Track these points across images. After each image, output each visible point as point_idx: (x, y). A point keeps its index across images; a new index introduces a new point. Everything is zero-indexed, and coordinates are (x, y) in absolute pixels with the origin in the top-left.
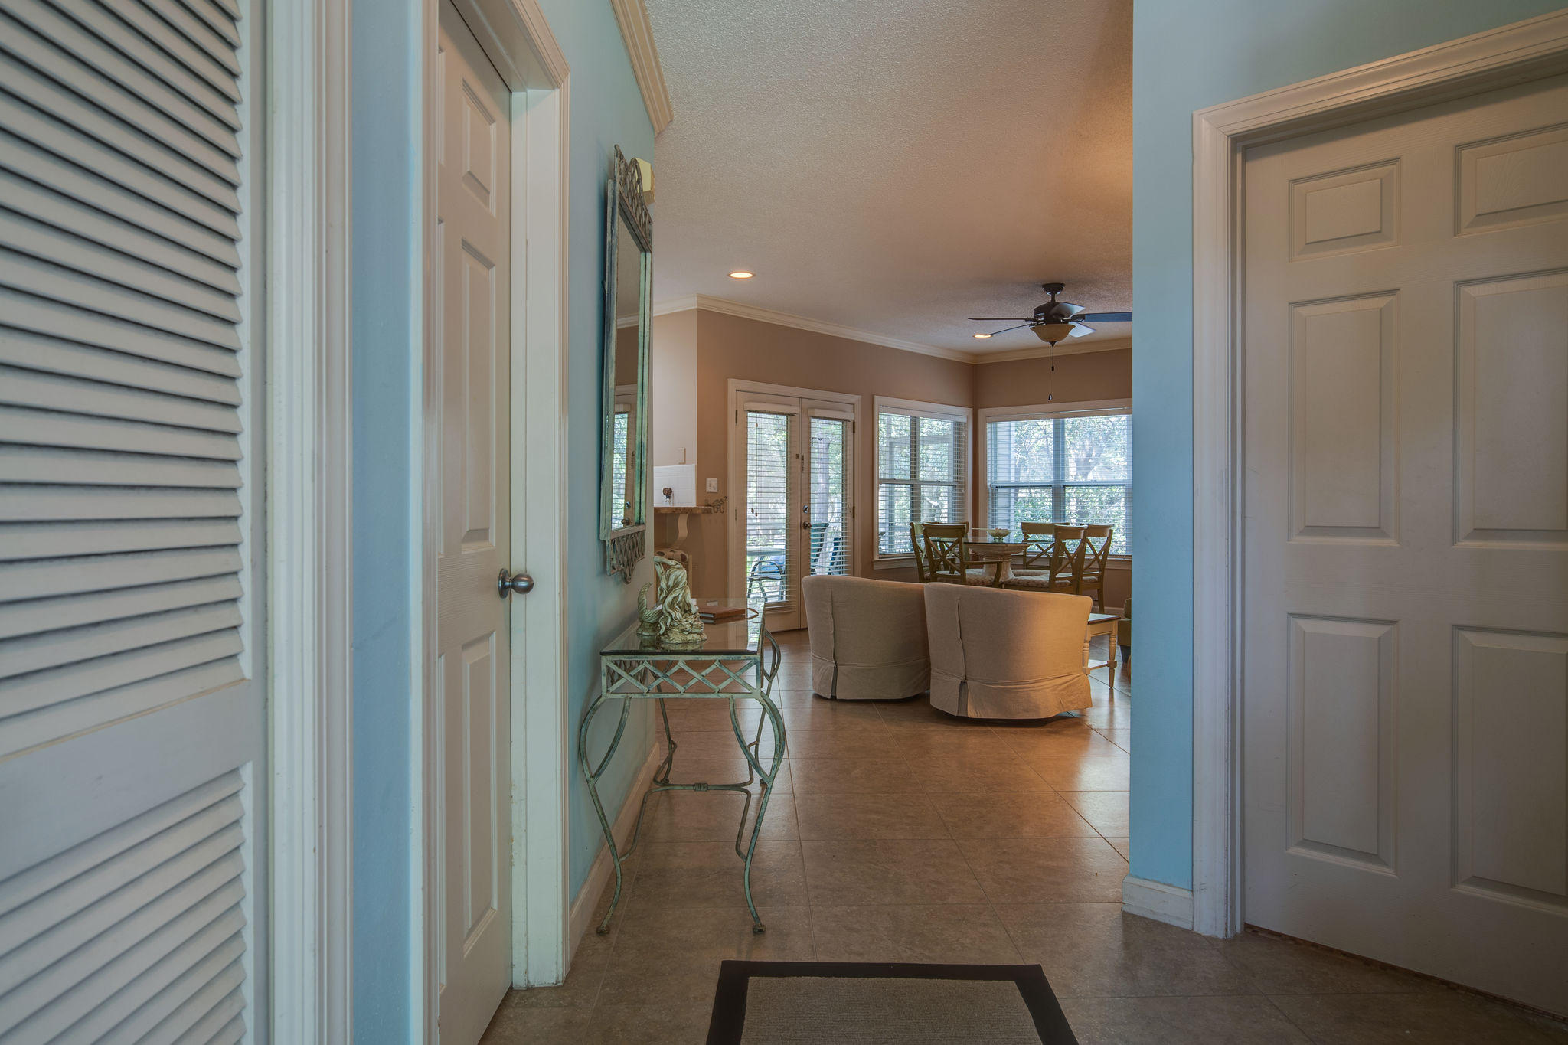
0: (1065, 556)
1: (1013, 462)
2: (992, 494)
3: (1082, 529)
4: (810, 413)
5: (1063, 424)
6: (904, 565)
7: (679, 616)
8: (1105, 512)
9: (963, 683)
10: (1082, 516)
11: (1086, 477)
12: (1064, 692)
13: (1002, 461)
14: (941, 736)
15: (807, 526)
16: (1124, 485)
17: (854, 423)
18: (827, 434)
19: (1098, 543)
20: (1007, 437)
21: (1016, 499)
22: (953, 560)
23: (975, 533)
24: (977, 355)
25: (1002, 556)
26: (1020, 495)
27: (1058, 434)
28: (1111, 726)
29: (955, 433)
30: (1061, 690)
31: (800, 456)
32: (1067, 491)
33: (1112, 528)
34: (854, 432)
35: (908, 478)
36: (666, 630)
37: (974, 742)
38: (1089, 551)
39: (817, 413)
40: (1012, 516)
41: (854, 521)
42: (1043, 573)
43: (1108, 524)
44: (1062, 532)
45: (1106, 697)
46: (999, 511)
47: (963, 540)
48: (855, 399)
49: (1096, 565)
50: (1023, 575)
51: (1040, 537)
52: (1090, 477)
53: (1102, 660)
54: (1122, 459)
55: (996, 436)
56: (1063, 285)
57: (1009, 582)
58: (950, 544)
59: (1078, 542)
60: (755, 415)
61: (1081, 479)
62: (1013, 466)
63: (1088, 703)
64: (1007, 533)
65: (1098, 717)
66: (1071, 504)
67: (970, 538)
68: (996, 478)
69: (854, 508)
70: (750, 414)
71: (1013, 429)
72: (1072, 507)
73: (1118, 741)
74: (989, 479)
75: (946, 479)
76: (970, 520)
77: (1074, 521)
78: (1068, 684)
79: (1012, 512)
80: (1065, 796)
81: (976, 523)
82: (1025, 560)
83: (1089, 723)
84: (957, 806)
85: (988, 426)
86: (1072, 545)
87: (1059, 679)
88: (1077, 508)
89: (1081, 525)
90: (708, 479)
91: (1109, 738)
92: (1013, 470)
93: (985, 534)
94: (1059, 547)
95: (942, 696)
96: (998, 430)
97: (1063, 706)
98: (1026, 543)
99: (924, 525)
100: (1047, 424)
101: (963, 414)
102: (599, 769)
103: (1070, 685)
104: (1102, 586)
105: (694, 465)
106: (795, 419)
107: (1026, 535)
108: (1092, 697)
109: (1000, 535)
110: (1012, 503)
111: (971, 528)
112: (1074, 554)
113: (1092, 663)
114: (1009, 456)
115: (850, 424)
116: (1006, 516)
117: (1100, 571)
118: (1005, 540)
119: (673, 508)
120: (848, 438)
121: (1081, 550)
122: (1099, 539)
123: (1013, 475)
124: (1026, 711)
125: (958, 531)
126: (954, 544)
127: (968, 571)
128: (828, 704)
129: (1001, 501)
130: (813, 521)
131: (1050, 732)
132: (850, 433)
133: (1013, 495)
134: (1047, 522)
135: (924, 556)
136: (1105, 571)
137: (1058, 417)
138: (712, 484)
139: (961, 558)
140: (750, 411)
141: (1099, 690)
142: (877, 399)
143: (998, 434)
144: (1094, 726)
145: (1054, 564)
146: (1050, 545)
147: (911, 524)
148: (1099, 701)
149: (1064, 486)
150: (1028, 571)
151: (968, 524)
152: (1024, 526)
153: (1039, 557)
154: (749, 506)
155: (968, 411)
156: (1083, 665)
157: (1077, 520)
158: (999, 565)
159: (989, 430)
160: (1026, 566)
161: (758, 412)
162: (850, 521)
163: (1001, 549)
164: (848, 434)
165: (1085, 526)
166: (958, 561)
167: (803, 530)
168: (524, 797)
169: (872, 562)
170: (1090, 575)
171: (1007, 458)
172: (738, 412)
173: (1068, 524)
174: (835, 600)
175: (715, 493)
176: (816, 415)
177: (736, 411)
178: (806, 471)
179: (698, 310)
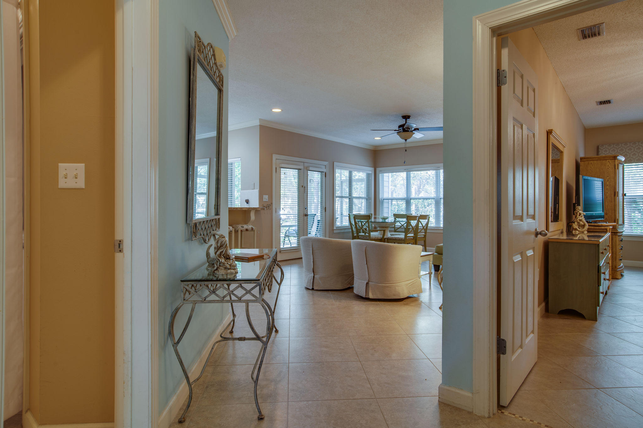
0: (411, 227)
1: (390, 189)
2: (382, 202)
3: (418, 216)
4: (308, 169)
5: (410, 174)
6: (346, 231)
7: (223, 260)
8: (426, 209)
9: (367, 284)
10: (417, 211)
11: (419, 195)
12: (410, 287)
13: (386, 189)
14: (358, 307)
15: (306, 215)
16: (434, 199)
17: (326, 173)
18: (315, 178)
19: (424, 222)
20: (388, 179)
21: (392, 204)
22: (366, 229)
23: (375, 218)
24: (376, 146)
25: (386, 227)
26: (393, 203)
27: (408, 179)
28: (430, 301)
29: (367, 178)
30: (409, 286)
31: (303, 187)
32: (411, 201)
33: (429, 216)
34: (326, 177)
35: (348, 195)
36: (217, 268)
37: (373, 309)
38: (420, 225)
39: (311, 168)
40: (390, 211)
42: (402, 234)
43: (427, 214)
44: (409, 218)
45: (428, 287)
46: (384, 209)
47: (370, 221)
48: (326, 163)
49: (423, 231)
50: (394, 235)
51: (401, 220)
52: (420, 196)
53: (426, 271)
54: (433, 188)
55: (383, 179)
56: (410, 116)
57: (388, 238)
58: (365, 222)
59: (416, 222)
60: (284, 169)
61: (417, 196)
62: (390, 191)
63: (421, 291)
64: (387, 218)
65: (424, 297)
66: (413, 206)
67: (373, 220)
68: (383, 196)
69: (325, 208)
70: (282, 169)
71: (390, 176)
72: (413, 208)
73: (433, 308)
74: (380, 196)
75: (363, 196)
76: (373, 213)
77: (414, 213)
78: (412, 283)
79: (390, 209)
80: (410, 336)
81: (375, 214)
82: (395, 229)
83: (421, 300)
84: (363, 343)
85: (380, 175)
86: (413, 223)
87: (408, 281)
88: (415, 208)
89: (417, 214)
90: (264, 196)
91: (429, 307)
92: (390, 193)
93: (379, 219)
94: (408, 223)
95: (359, 287)
96: (384, 176)
97: (410, 292)
98: (395, 222)
99: (353, 214)
100: (404, 174)
101: (370, 170)
102: (179, 340)
103: (413, 283)
104: (426, 240)
105: (258, 190)
106: (302, 171)
107: (395, 219)
108: (422, 288)
109: (385, 219)
110: (390, 206)
111: (373, 216)
112: (415, 226)
113: (422, 273)
114: (389, 187)
115: (324, 173)
116: (387, 211)
117: (425, 233)
118: (387, 221)
119: (248, 208)
120: (323, 179)
121: (417, 225)
122: (424, 220)
123: (390, 194)
124: (394, 295)
125: (368, 217)
126: (366, 222)
127: (372, 233)
128: (311, 292)
129: (385, 205)
130: (309, 213)
131: (405, 304)
132: (324, 177)
133: (390, 203)
134: (404, 213)
135: (354, 227)
136: (427, 233)
137: (408, 171)
138: (266, 198)
139: (369, 227)
140: (282, 168)
141: (425, 284)
142: (335, 163)
143: (384, 178)
144: (423, 301)
145: (406, 231)
146: (405, 223)
147: (349, 214)
148: (425, 289)
149: (410, 199)
150: (396, 233)
151: (372, 214)
152: (395, 215)
153: (400, 227)
154: (281, 207)
155: (372, 169)
156: (419, 274)
157: (415, 213)
158: (384, 231)
159: (380, 177)
160: (395, 231)
161: (285, 168)
162: (324, 213)
163: (385, 224)
164: (323, 177)
165: (419, 215)
166: (367, 229)
167: (305, 217)
168: (130, 360)
169: (333, 230)
170: (421, 235)
171: (387, 188)
172: (277, 168)
173: (412, 214)
174: (313, 247)
175: (267, 201)
176: (310, 169)
177: (276, 168)
178: (306, 192)
179: (260, 125)
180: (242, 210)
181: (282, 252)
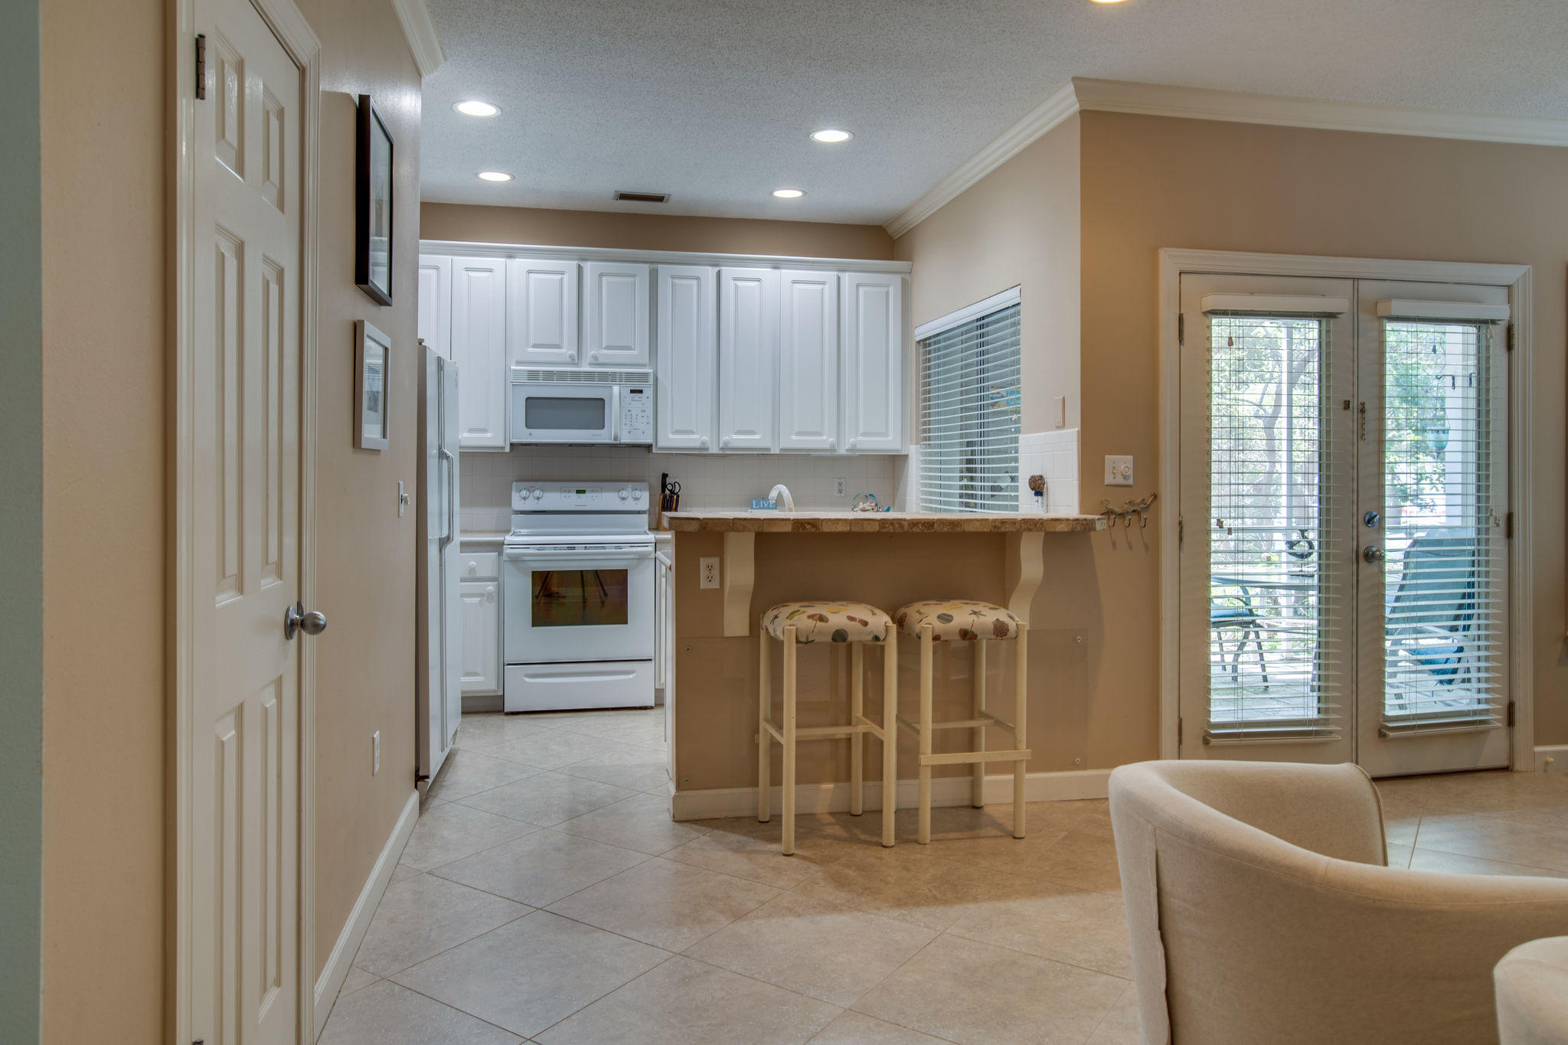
4: (1382, 310)
15: (1374, 556)
17: (1510, 330)
31: (1354, 404)
34: (1511, 349)
39: (1397, 307)
41: (1510, 546)
48: (1513, 273)
60: (1229, 322)
69: (1510, 517)
70: (1216, 322)
90: (1109, 458)
105: (1077, 429)
106: (1344, 325)
115: (1498, 333)
120: (1494, 360)
132: (1500, 351)
138: (1119, 467)
140: (1218, 314)
154: (1214, 512)
161: (1236, 314)
162: (1499, 544)
164: (1494, 351)
167: (1363, 563)
172: (1185, 318)
174: (1167, 886)
175: (1129, 486)
176: (1395, 313)
177: (1181, 318)
178: (1370, 436)
179: (1083, 113)
180: (959, 529)
181: (1214, 742)
